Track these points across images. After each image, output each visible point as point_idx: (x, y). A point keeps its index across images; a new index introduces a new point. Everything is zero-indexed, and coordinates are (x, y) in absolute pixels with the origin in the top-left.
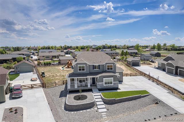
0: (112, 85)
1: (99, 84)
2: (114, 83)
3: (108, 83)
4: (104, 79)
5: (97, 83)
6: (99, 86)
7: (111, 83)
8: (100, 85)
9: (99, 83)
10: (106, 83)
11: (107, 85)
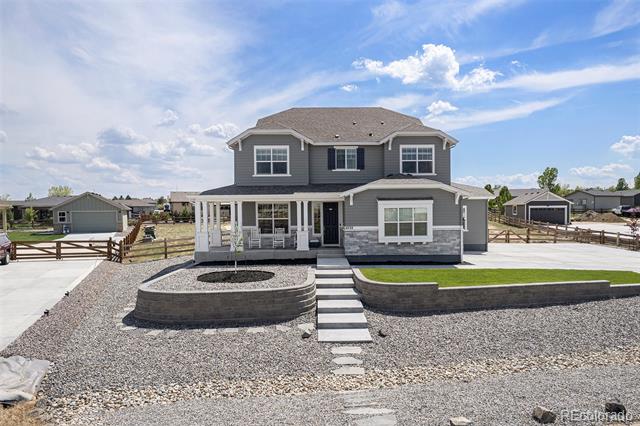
0: (428, 238)
1: (354, 234)
2: (435, 234)
3: (406, 230)
4: (382, 205)
5: (347, 229)
6: (354, 244)
7: (421, 229)
8: (360, 238)
9: (356, 228)
10: (390, 230)
11: (399, 239)
